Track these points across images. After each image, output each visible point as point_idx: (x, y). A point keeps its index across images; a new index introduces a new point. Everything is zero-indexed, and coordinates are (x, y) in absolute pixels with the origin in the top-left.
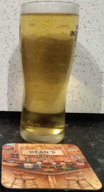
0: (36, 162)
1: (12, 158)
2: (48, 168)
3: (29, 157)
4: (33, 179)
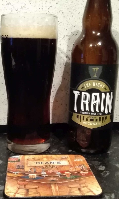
0: (41, 172)
1: (18, 170)
2: (52, 177)
3: (34, 168)
4: (36, 188)
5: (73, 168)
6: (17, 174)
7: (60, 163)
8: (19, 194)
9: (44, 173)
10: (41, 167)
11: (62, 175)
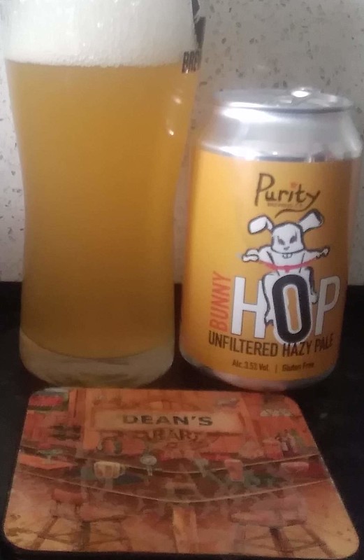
0: (139, 455)
1: (58, 442)
2: (177, 477)
3: (115, 439)
5: (255, 446)
6: (55, 457)
7: (210, 423)
8: (53, 537)
9: (149, 460)
10: (141, 435)
11: (213, 470)
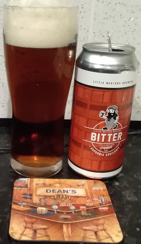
0: (52, 205)
2: (64, 213)
3: (44, 199)
5: (90, 201)
6: (24, 206)
7: (76, 192)
8: (25, 235)
9: (55, 207)
11: (76, 211)
